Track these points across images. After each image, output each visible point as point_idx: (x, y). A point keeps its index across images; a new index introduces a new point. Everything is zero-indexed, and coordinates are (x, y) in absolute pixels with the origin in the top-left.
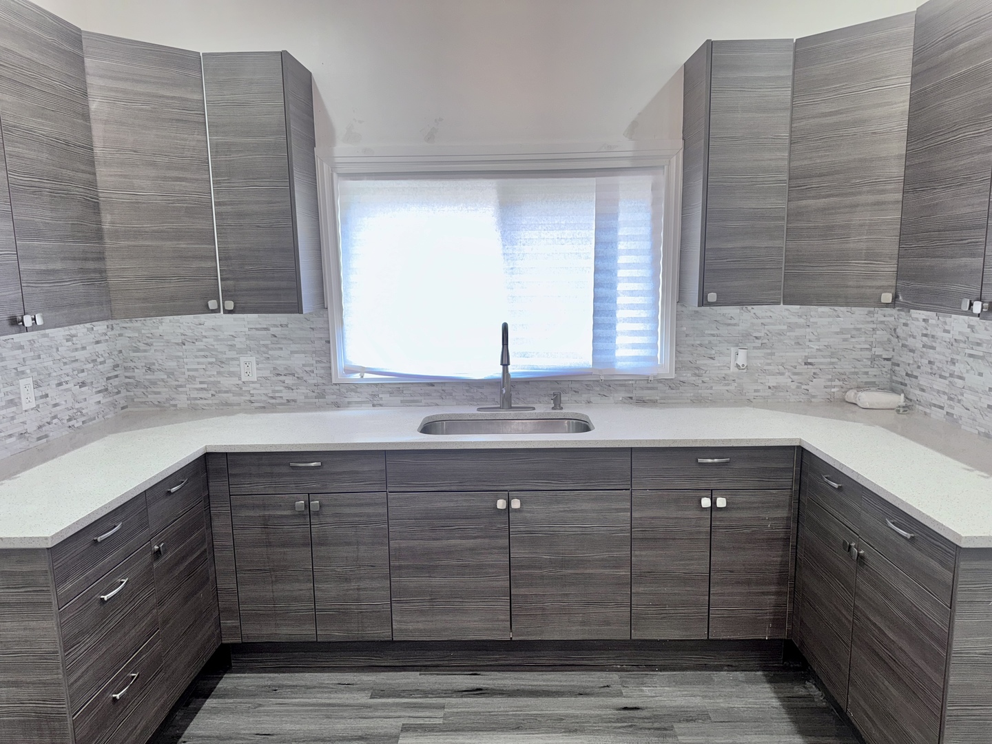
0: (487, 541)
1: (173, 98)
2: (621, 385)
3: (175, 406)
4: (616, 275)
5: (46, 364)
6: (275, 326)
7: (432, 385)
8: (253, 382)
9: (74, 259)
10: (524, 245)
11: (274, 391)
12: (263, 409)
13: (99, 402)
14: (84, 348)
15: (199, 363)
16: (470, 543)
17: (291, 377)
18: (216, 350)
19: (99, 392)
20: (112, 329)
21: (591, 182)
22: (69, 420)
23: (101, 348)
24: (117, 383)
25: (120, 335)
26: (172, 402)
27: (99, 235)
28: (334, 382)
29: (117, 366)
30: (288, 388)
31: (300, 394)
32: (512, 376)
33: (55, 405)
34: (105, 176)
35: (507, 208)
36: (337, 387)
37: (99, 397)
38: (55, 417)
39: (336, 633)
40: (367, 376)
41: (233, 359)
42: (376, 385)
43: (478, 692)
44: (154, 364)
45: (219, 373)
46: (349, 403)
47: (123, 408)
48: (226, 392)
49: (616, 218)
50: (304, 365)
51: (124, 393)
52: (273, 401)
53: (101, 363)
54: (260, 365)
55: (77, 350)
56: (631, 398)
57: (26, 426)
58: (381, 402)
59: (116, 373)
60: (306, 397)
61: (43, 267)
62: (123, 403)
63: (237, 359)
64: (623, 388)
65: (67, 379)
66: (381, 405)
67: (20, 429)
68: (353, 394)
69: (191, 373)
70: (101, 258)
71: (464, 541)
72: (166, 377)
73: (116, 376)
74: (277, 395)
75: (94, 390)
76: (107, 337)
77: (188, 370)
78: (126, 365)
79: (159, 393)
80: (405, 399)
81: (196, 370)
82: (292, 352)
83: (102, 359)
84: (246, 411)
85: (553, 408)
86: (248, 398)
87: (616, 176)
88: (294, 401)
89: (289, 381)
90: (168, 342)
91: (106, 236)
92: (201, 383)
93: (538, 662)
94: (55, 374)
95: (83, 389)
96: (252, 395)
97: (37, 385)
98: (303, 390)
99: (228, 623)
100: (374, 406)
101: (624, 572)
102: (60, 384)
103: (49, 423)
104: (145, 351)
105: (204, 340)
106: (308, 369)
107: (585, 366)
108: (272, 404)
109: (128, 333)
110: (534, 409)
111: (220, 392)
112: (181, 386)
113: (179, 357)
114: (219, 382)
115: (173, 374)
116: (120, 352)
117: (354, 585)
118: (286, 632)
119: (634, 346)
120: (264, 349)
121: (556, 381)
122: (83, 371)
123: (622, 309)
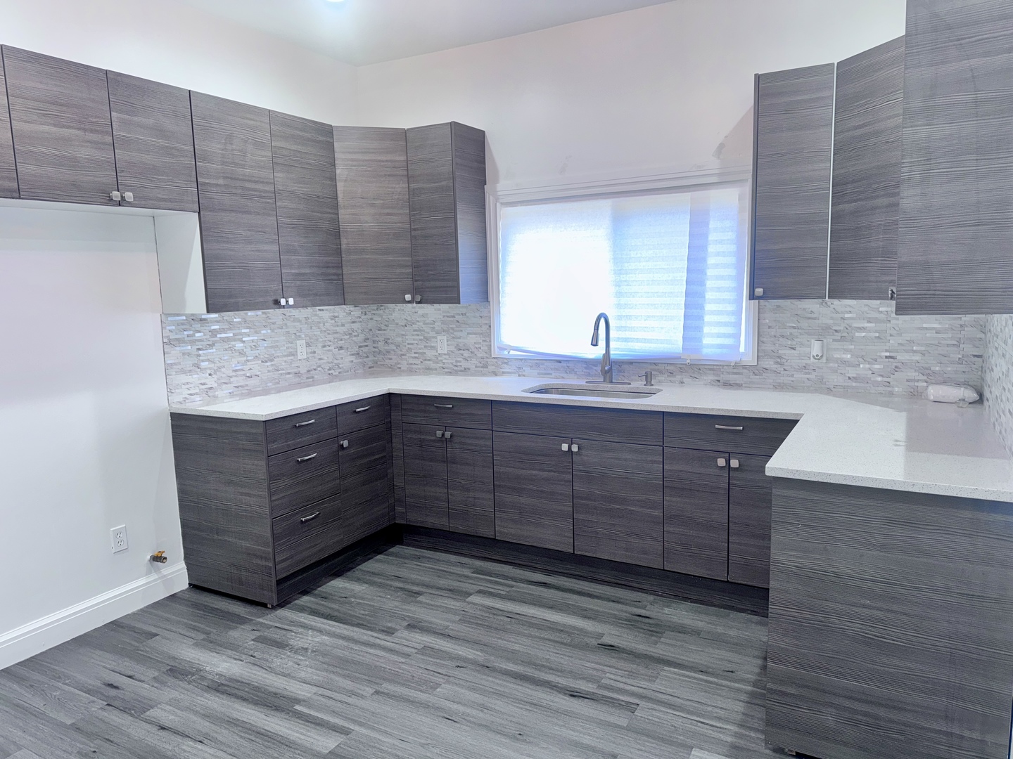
0: (556, 474)
1: (387, 161)
2: (710, 369)
3: (400, 368)
4: (706, 274)
5: (315, 333)
6: (459, 314)
7: (560, 362)
8: (445, 354)
9: (318, 267)
10: (630, 251)
11: (457, 361)
12: (450, 373)
13: (352, 361)
14: (343, 325)
15: (414, 340)
16: (545, 474)
17: (467, 352)
18: (424, 331)
19: (353, 355)
20: (365, 314)
21: (687, 196)
22: (329, 370)
23: (355, 326)
24: (366, 351)
25: (371, 319)
26: (399, 366)
27: (339, 252)
28: (493, 356)
29: (368, 339)
30: (465, 359)
31: (472, 364)
32: (612, 357)
33: (320, 359)
34: (344, 214)
35: (619, 222)
36: (495, 360)
37: (353, 358)
38: (319, 366)
39: (459, 526)
40: (512, 352)
41: (433, 337)
42: (521, 359)
43: (544, 584)
44: (389, 339)
45: (425, 347)
46: (503, 372)
47: (370, 368)
48: (429, 360)
49: (707, 224)
50: (475, 343)
51: (371, 358)
52: (456, 368)
53: (355, 336)
54: (449, 342)
55: (338, 326)
56: (719, 381)
57: (299, 369)
58: (524, 373)
59: (366, 344)
60: (476, 367)
61: (297, 271)
62: (370, 364)
63: (436, 337)
64: (712, 372)
65: (330, 343)
66: (524, 376)
67: (296, 370)
68: (506, 366)
69: (410, 346)
70: (340, 266)
71: (541, 473)
72: (395, 348)
73: (367, 346)
74: (459, 364)
75: (349, 353)
76: (361, 320)
77: (408, 344)
78: (374, 339)
79: (391, 359)
80: (541, 372)
81: (412, 344)
82: (468, 334)
83: (356, 334)
84: (439, 374)
85: (645, 385)
86: (441, 365)
87: (709, 189)
88: (469, 369)
89: (466, 354)
90: (397, 324)
91: (343, 253)
92: (415, 353)
93: (598, 577)
94: (321, 340)
95: (341, 351)
96: (444, 363)
97: (308, 345)
98: (474, 361)
99: (399, 509)
100: (519, 376)
101: (658, 513)
102: (324, 346)
103: (315, 370)
104: (384, 330)
105: (418, 323)
106: (477, 346)
107: (677, 351)
108: (456, 371)
109: (376, 318)
110: (630, 384)
111: (425, 360)
112: (403, 355)
113: (403, 335)
114: (425, 353)
115: (399, 346)
116: (371, 330)
117: (471, 494)
118: (432, 521)
119: (719, 336)
120: (451, 331)
121: (654, 364)
122: (341, 340)
123: (709, 303)
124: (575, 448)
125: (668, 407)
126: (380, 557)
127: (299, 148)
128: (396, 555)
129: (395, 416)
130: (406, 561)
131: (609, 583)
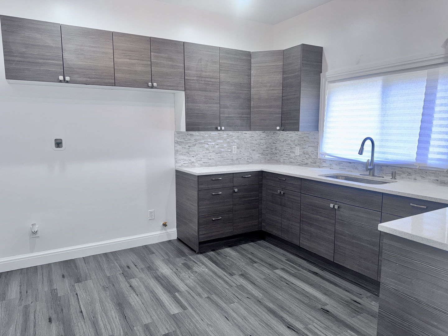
0: (328, 219)
2: (433, 173)
3: (280, 161)
4: (433, 117)
5: (242, 143)
6: (305, 137)
7: (350, 163)
8: (298, 156)
9: (238, 114)
10: (390, 104)
11: (303, 160)
12: (300, 165)
13: (259, 157)
14: (256, 140)
15: (286, 148)
16: (323, 219)
17: (307, 155)
18: (290, 144)
19: (260, 154)
20: (268, 136)
21: (425, 72)
22: (248, 159)
23: (262, 141)
24: (267, 152)
25: (271, 138)
26: (280, 160)
27: (249, 107)
28: (318, 158)
29: (268, 147)
30: (306, 159)
31: (309, 161)
33: (244, 154)
34: (253, 91)
36: (320, 160)
37: (259, 155)
38: (242, 157)
39: (286, 237)
40: (327, 156)
41: (294, 147)
42: (332, 160)
43: (316, 274)
44: (277, 148)
45: (290, 152)
46: (323, 166)
47: (268, 160)
48: (292, 158)
49: (436, 88)
50: (311, 151)
51: (269, 156)
52: (302, 163)
53: (262, 146)
54: (300, 150)
55: (253, 141)
56: (437, 180)
57: (233, 158)
58: (332, 168)
59: (267, 149)
60: (311, 163)
61: (227, 116)
62: (269, 158)
63: (295, 148)
64: (434, 175)
65: (248, 148)
66: (332, 169)
67: (231, 158)
68: (324, 163)
69: (285, 151)
71: (321, 217)
72: (279, 152)
73: (267, 150)
74: (304, 161)
75: (258, 153)
76: (265, 138)
77: (284, 150)
78: (271, 147)
79: (277, 157)
80: (341, 167)
81: (285, 150)
82: (309, 146)
83: (263, 144)
84: (295, 165)
85: (391, 179)
86: (296, 161)
87: (439, 67)
88: (308, 164)
89: (307, 156)
90: (280, 141)
91: (251, 108)
92: (286, 155)
93: (346, 277)
94: (245, 146)
95: (253, 152)
96: (297, 160)
97: (238, 148)
98: (310, 160)
99: (263, 224)
100: (330, 169)
102: (246, 149)
103: (240, 159)
104: (275, 144)
105: (288, 141)
106: (312, 152)
107: (412, 161)
108: (302, 164)
109: (273, 138)
110: (383, 177)
111: (290, 158)
112: (281, 155)
113: (282, 146)
114: (290, 155)
115: (280, 151)
116: (270, 143)
117: (291, 223)
118: (275, 232)
119: (439, 153)
120: (301, 145)
121: (400, 167)
122: (255, 147)
123: (434, 134)
124: (336, 207)
125: (384, 190)
126: (252, 243)
127: (233, 63)
128: (259, 245)
129: (264, 181)
130: (261, 248)
131: (351, 282)
